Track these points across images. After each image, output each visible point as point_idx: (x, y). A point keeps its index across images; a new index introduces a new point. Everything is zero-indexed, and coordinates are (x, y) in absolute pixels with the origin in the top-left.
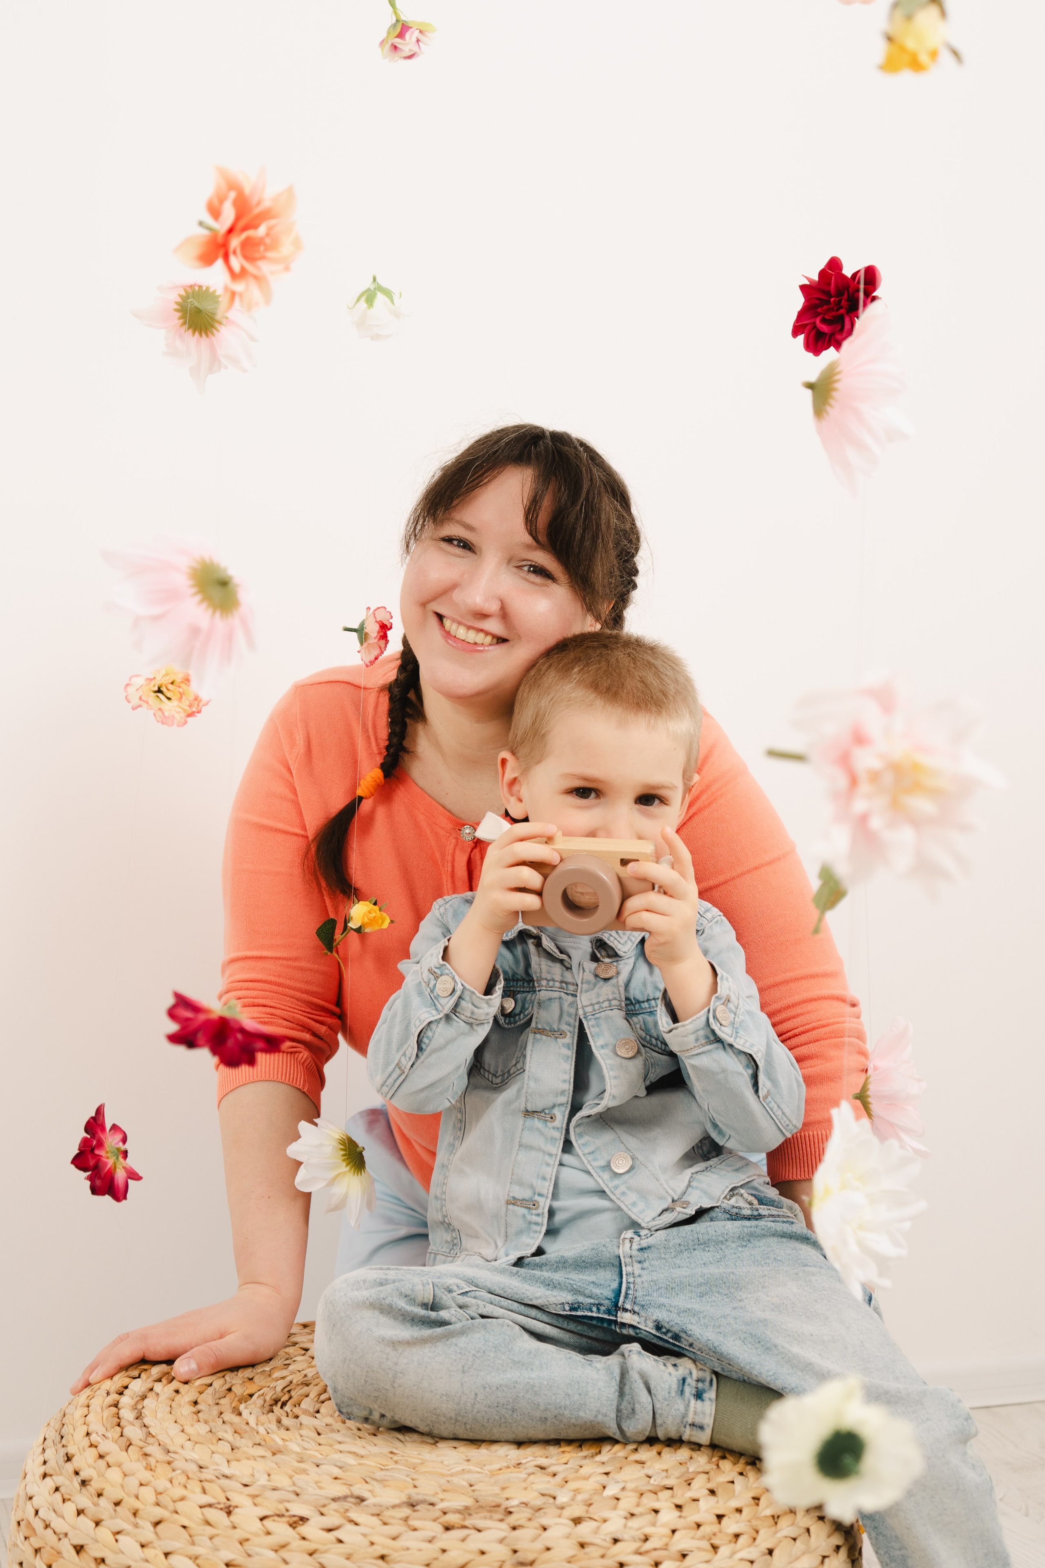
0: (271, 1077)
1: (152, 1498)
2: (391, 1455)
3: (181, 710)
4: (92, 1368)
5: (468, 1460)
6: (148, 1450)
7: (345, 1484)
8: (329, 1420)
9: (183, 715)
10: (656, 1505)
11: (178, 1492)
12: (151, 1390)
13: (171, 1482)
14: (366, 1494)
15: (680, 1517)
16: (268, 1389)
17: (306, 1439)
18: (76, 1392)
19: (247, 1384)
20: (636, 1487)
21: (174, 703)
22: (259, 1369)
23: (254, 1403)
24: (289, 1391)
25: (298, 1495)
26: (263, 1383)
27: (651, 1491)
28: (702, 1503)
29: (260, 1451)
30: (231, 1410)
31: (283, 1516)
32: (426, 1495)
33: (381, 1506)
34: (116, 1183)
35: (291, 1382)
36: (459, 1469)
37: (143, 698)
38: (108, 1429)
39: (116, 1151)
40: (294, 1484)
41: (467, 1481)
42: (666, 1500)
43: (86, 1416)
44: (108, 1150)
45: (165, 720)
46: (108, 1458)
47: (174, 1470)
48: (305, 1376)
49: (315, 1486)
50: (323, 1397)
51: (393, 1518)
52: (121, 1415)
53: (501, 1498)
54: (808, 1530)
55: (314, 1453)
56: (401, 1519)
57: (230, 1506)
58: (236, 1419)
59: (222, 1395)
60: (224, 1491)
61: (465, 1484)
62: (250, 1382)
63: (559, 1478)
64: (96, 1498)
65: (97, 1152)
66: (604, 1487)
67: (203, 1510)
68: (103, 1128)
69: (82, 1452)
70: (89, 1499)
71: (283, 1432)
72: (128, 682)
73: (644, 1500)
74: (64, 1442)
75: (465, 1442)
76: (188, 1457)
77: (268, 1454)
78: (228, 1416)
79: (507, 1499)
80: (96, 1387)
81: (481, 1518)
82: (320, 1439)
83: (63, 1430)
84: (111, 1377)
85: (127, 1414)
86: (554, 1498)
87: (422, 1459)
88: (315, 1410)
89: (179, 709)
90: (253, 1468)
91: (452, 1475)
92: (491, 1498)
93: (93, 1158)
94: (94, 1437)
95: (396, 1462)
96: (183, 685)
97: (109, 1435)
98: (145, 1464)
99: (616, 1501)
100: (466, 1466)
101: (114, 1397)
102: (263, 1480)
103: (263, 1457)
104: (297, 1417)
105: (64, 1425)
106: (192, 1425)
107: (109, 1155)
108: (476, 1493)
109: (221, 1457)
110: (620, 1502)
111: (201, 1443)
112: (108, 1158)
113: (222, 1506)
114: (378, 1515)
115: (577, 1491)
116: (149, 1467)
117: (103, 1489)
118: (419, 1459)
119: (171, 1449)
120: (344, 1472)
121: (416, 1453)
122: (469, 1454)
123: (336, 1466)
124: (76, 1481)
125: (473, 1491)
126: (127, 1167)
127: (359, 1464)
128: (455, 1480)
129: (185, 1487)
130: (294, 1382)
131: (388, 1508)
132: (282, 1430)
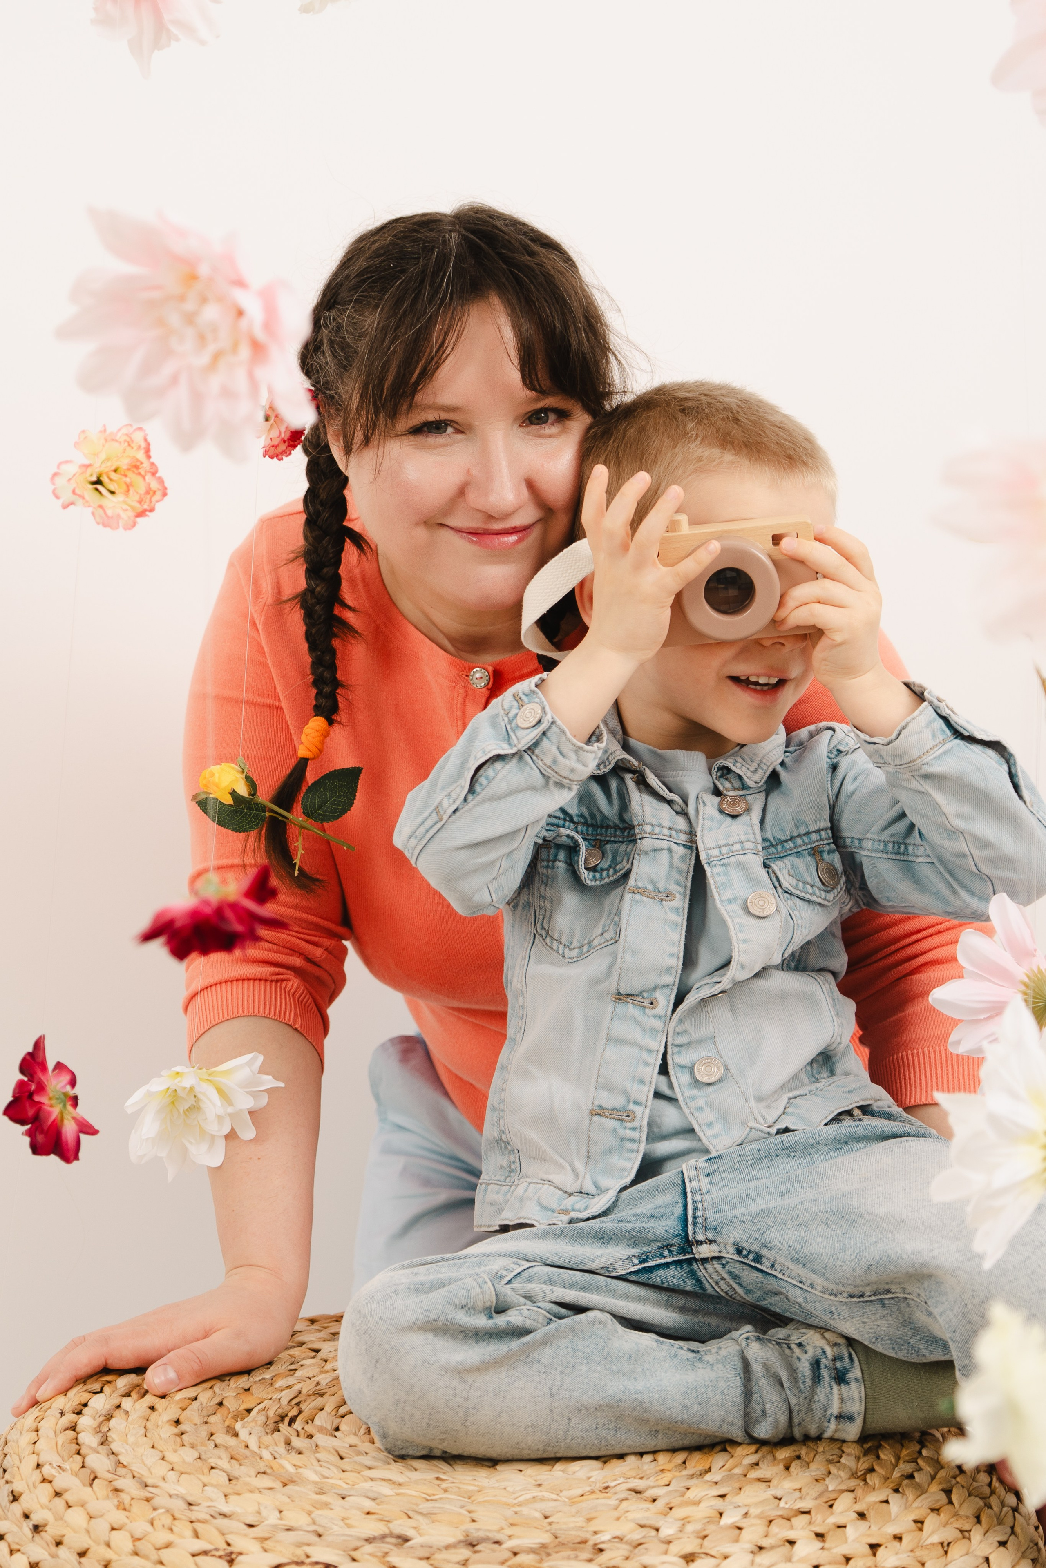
0: (251, 1011)
1: (129, 1546)
2: (438, 1482)
3: (129, 508)
4: (40, 1382)
5: (539, 1485)
6: (119, 1483)
7: (382, 1520)
8: (353, 1440)
9: (131, 514)
10: (791, 1535)
11: (163, 1537)
12: (119, 1407)
13: (152, 1524)
14: (409, 1533)
15: (822, 1548)
16: (271, 1402)
17: (325, 1464)
18: (20, 1413)
19: (242, 1397)
20: (762, 1512)
21: (119, 498)
22: (257, 1377)
23: (254, 1420)
24: (298, 1404)
25: (320, 1536)
26: (264, 1395)
27: (782, 1517)
28: (849, 1530)
29: (265, 1482)
30: (224, 1430)
31: (302, 1563)
32: (489, 1531)
33: (431, 1547)
34: (64, 1138)
35: (300, 1392)
36: (529, 1496)
37: (77, 491)
38: (66, 1458)
39: (62, 1096)
40: (314, 1523)
41: (540, 1512)
42: (802, 1528)
43: (35, 1443)
44: (51, 1095)
45: (107, 521)
46: (66, 1496)
47: (155, 1509)
48: (318, 1384)
49: (341, 1523)
50: (342, 1410)
51: (449, 1562)
52: (80, 1441)
53: (587, 1531)
54: (987, 1560)
55: (337, 1481)
56: (458, 1563)
57: (232, 1553)
58: (232, 1441)
59: (211, 1411)
60: (223, 1534)
61: (538, 1515)
62: (247, 1393)
63: (660, 1504)
64: (53, 1548)
65: (37, 1098)
66: (721, 1514)
67: (196, 1558)
68: (44, 1068)
69: (32, 1488)
70: (46, 1550)
71: (294, 1456)
72: (55, 470)
73: (774, 1528)
74: (7, 1476)
75: (533, 1463)
76: (172, 1492)
77: (278, 1485)
78: (222, 1438)
79: (595, 1533)
80: (45, 1405)
81: (563, 1559)
82: (344, 1464)
83: (5, 1462)
84: (65, 1392)
85: (88, 1439)
86: (657, 1530)
87: (478, 1486)
88: (334, 1426)
89: (125, 507)
90: (259, 1504)
91: (519, 1505)
92: (574, 1533)
93: (32, 1106)
94: (47, 1470)
95: (445, 1491)
96: (130, 474)
97: (66, 1466)
98: (116, 1502)
99: (738, 1531)
100: (537, 1492)
101: (70, 1417)
102: (272, 1518)
103: (271, 1489)
104: (311, 1437)
105: (6, 1455)
106: (175, 1451)
107: (53, 1102)
108: (554, 1526)
109: (215, 1490)
110: (744, 1531)
111: (189, 1474)
112: (51, 1106)
113: (221, 1553)
114: (428, 1558)
115: (686, 1521)
116: (122, 1506)
117: (63, 1536)
118: (475, 1486)
119: (150, 1481)
120: (378, 1504)
121: (471, 1478)
122: (539, 1478)
123: (367, 1497)
124: (27, 1526)
125: (550, 1524)
126: (78, 1117)
127: (398, 1494)
128: (525, 1510)
129: (171, 1530)
130: (304, 1391)
131: (440, 1550)
132: (293, 1453)
